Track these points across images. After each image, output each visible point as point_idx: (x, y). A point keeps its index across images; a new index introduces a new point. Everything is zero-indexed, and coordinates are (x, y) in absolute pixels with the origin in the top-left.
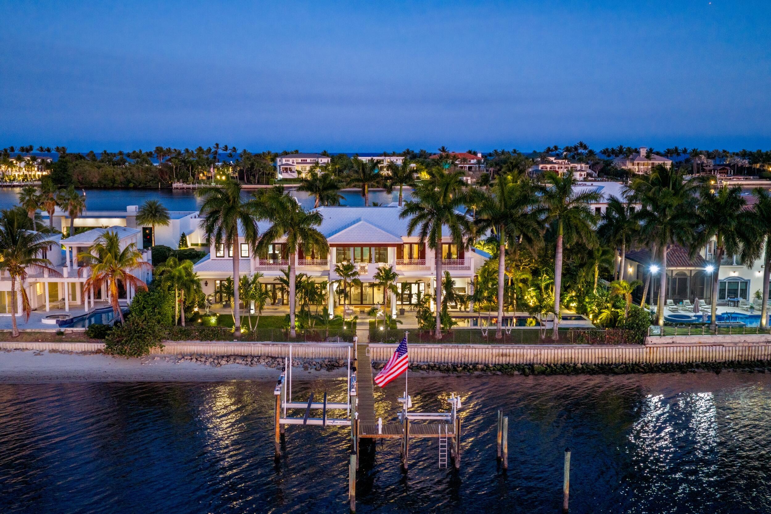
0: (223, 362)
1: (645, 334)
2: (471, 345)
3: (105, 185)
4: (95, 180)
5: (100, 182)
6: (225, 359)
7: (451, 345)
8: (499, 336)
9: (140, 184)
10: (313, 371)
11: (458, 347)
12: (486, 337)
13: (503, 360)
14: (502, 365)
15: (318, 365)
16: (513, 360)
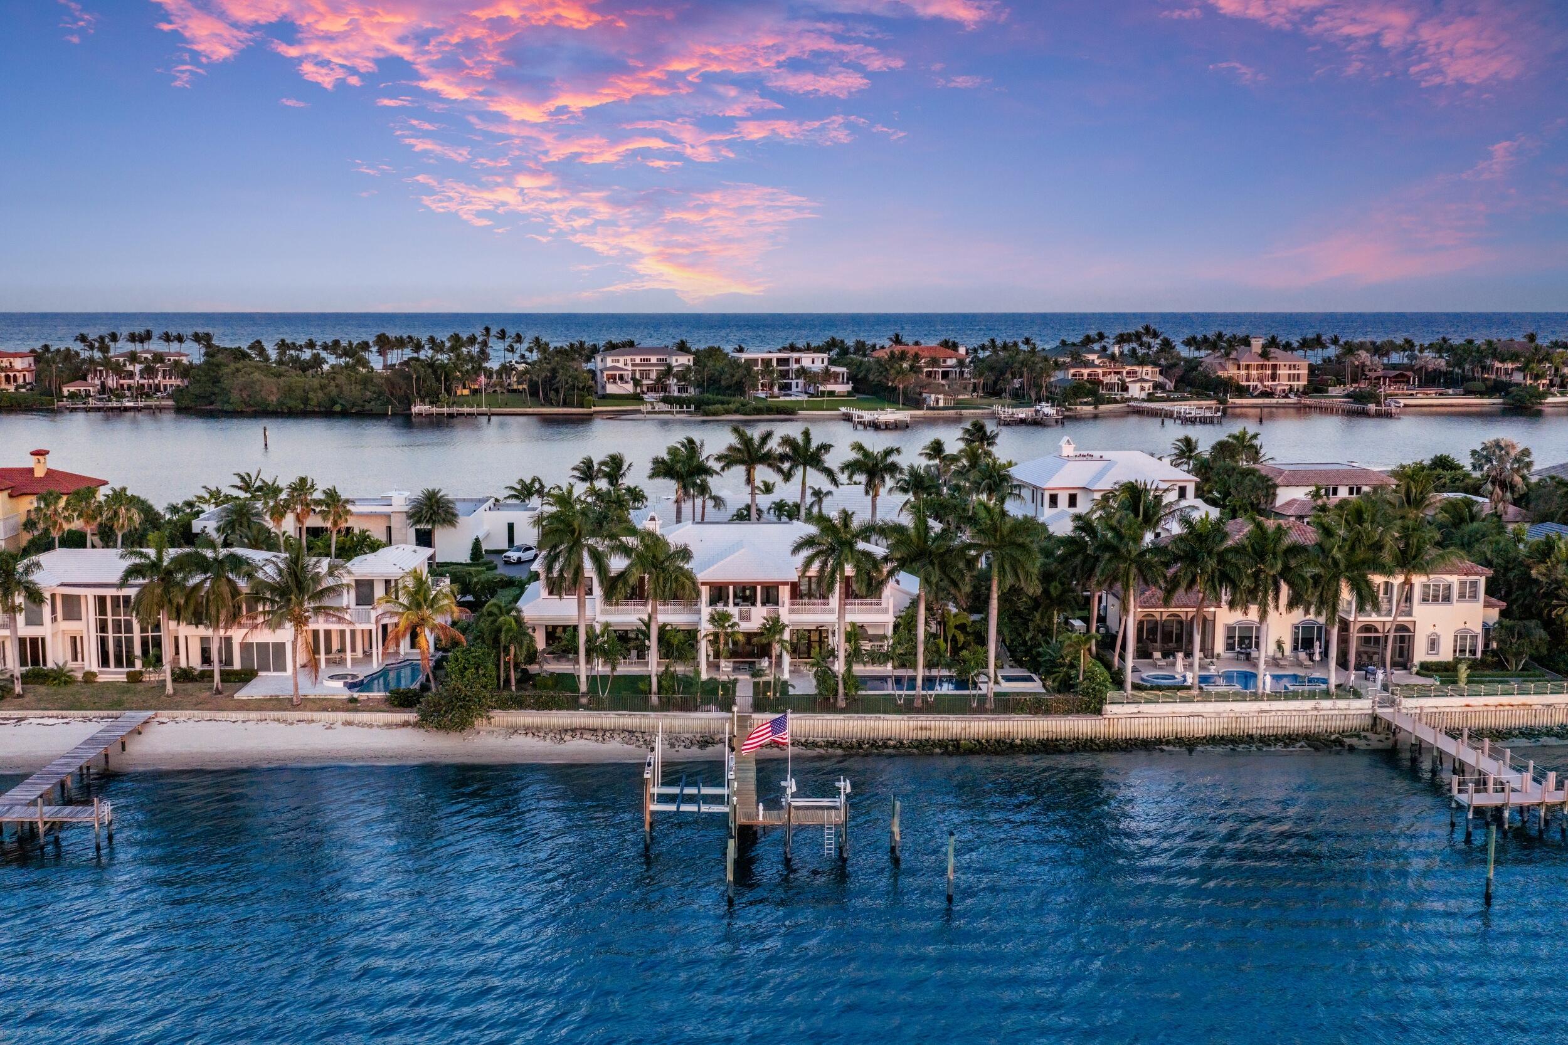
0: (567, 738)
1: (1102, 701)
2: (882, 716)
3: (290, 408)
4: (273, 399)
5: (281, 404)
6: (570, 733)
7: (856, 715)
8: (918, 703)
9: (354, 405)
10: (681, 749)
11: (864, 718)
12: (900, 706)
13: (923, 735)
14: (920, 741)
15: (688, 742)
16: (935, 735)
